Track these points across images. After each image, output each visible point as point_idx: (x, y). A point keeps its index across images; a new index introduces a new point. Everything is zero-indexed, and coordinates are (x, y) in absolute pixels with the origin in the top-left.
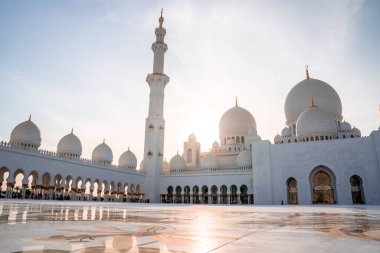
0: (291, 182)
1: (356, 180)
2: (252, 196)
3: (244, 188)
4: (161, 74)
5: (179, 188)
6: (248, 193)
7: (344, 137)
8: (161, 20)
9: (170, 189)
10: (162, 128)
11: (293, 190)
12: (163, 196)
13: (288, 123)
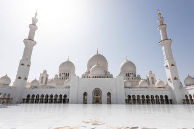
0: (85, 94)
1: (109, 94)
2: (68, 100)
3: (65, 96)
4: (32, 40)
5: (33, 96)
6: (67, 98)
7: (107, 77)
8: (36, 14)
9: (28, 96)
10: (29, 66)
11: (86, 97)
12: (24, 99)
13: (88, 70)
